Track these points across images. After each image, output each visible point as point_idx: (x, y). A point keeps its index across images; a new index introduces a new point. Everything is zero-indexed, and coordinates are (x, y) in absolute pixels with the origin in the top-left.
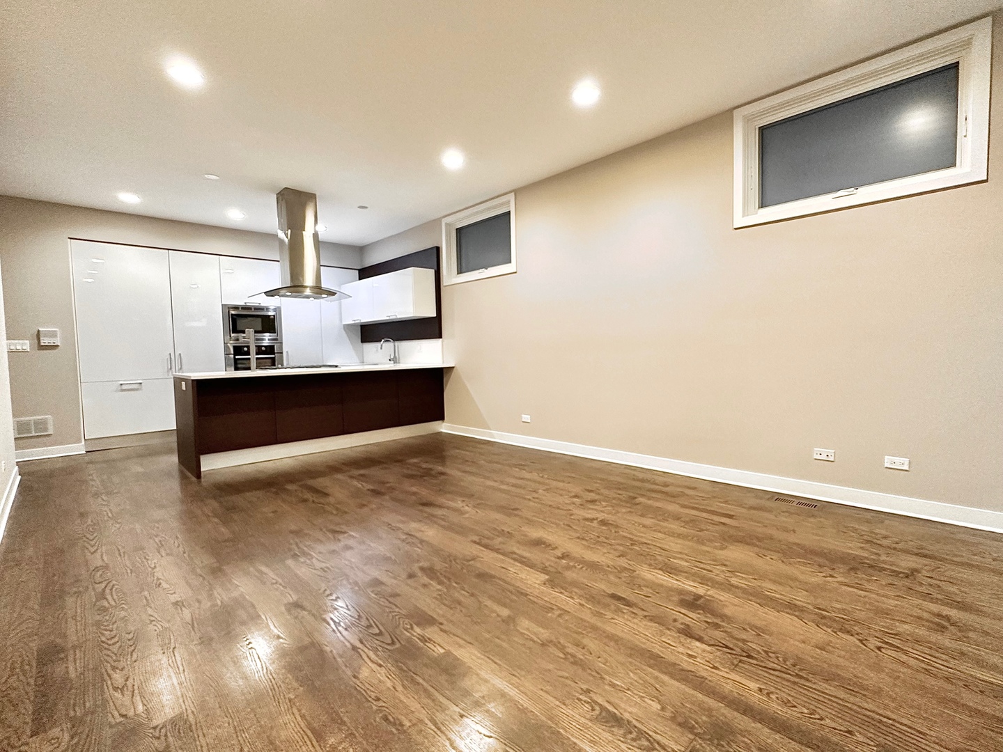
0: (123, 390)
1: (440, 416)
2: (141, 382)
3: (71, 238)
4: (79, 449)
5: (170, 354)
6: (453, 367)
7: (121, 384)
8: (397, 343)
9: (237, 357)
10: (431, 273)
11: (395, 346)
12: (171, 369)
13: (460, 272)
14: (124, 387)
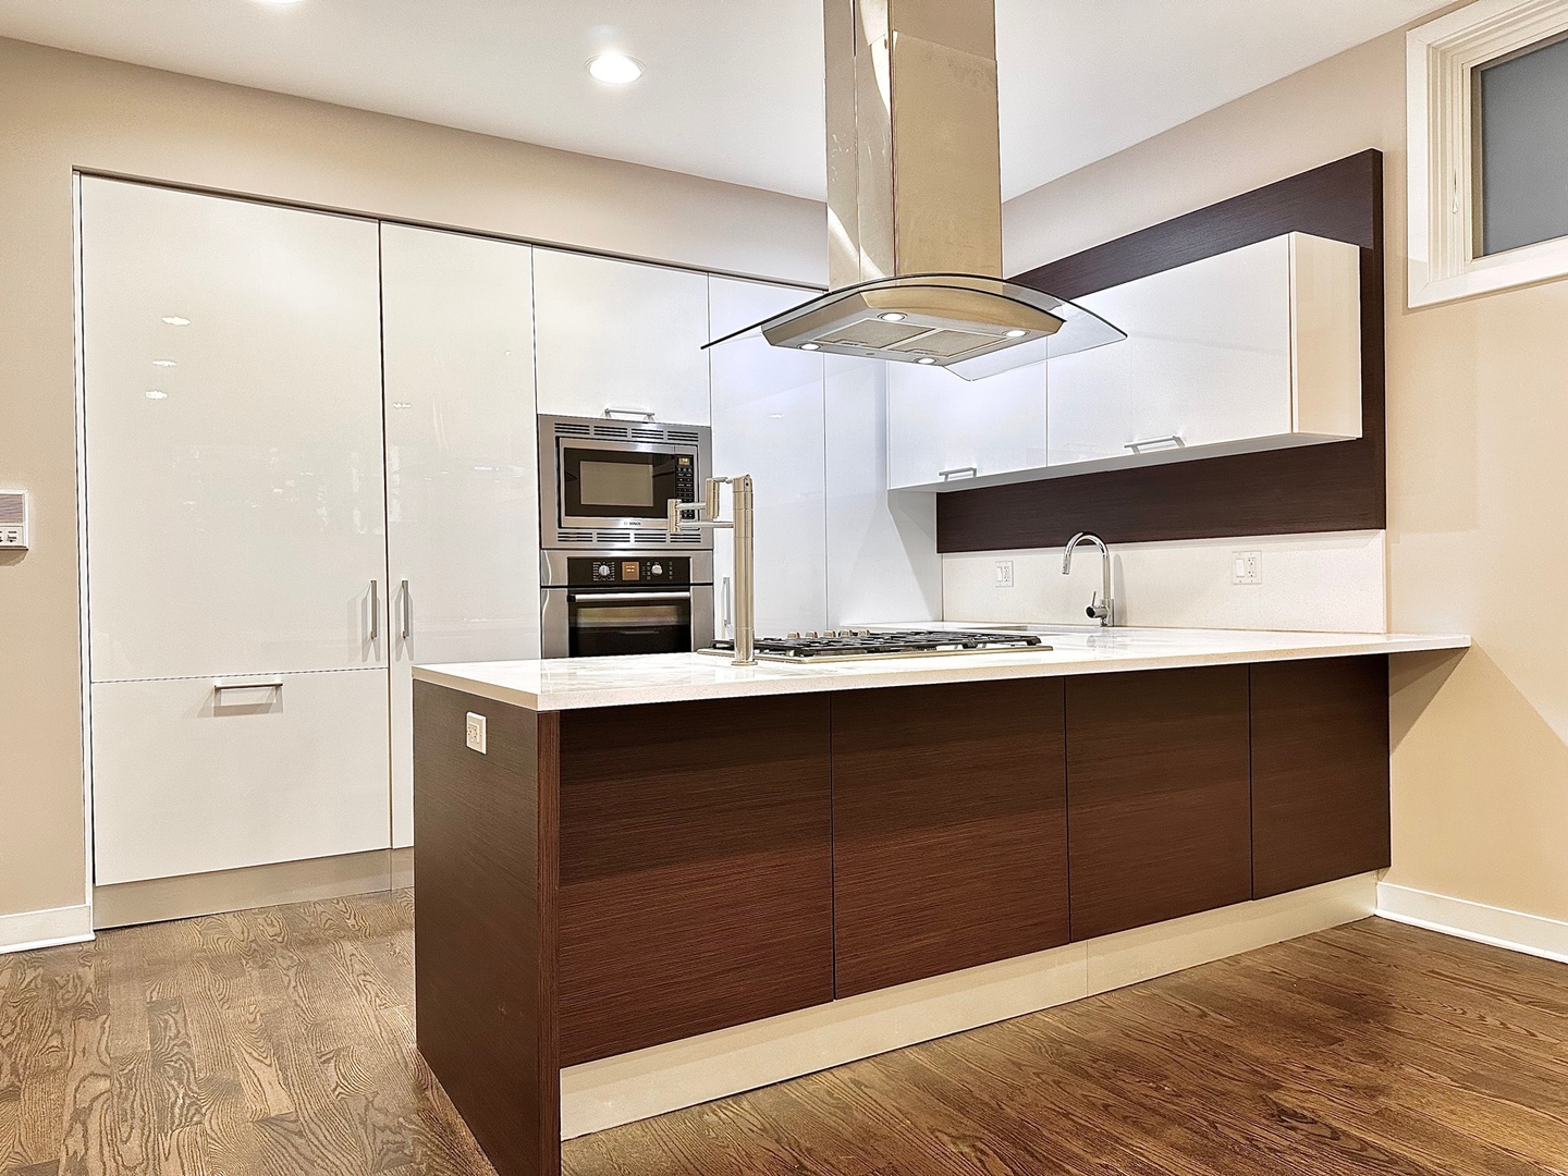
0: (221, 711)
1: (1375, 856)
2: (277, 681)
3: (84, 173)
4: (72, 925)
5: (374, 583)
6: (1458, 652)
7: (218, 690)
8: (1118, 552)
9: (578, 597)
10: (1344, 258)
11: (1106, 558)
12: (374, 634)
13: (1485, 245)
14: (228, 699)
